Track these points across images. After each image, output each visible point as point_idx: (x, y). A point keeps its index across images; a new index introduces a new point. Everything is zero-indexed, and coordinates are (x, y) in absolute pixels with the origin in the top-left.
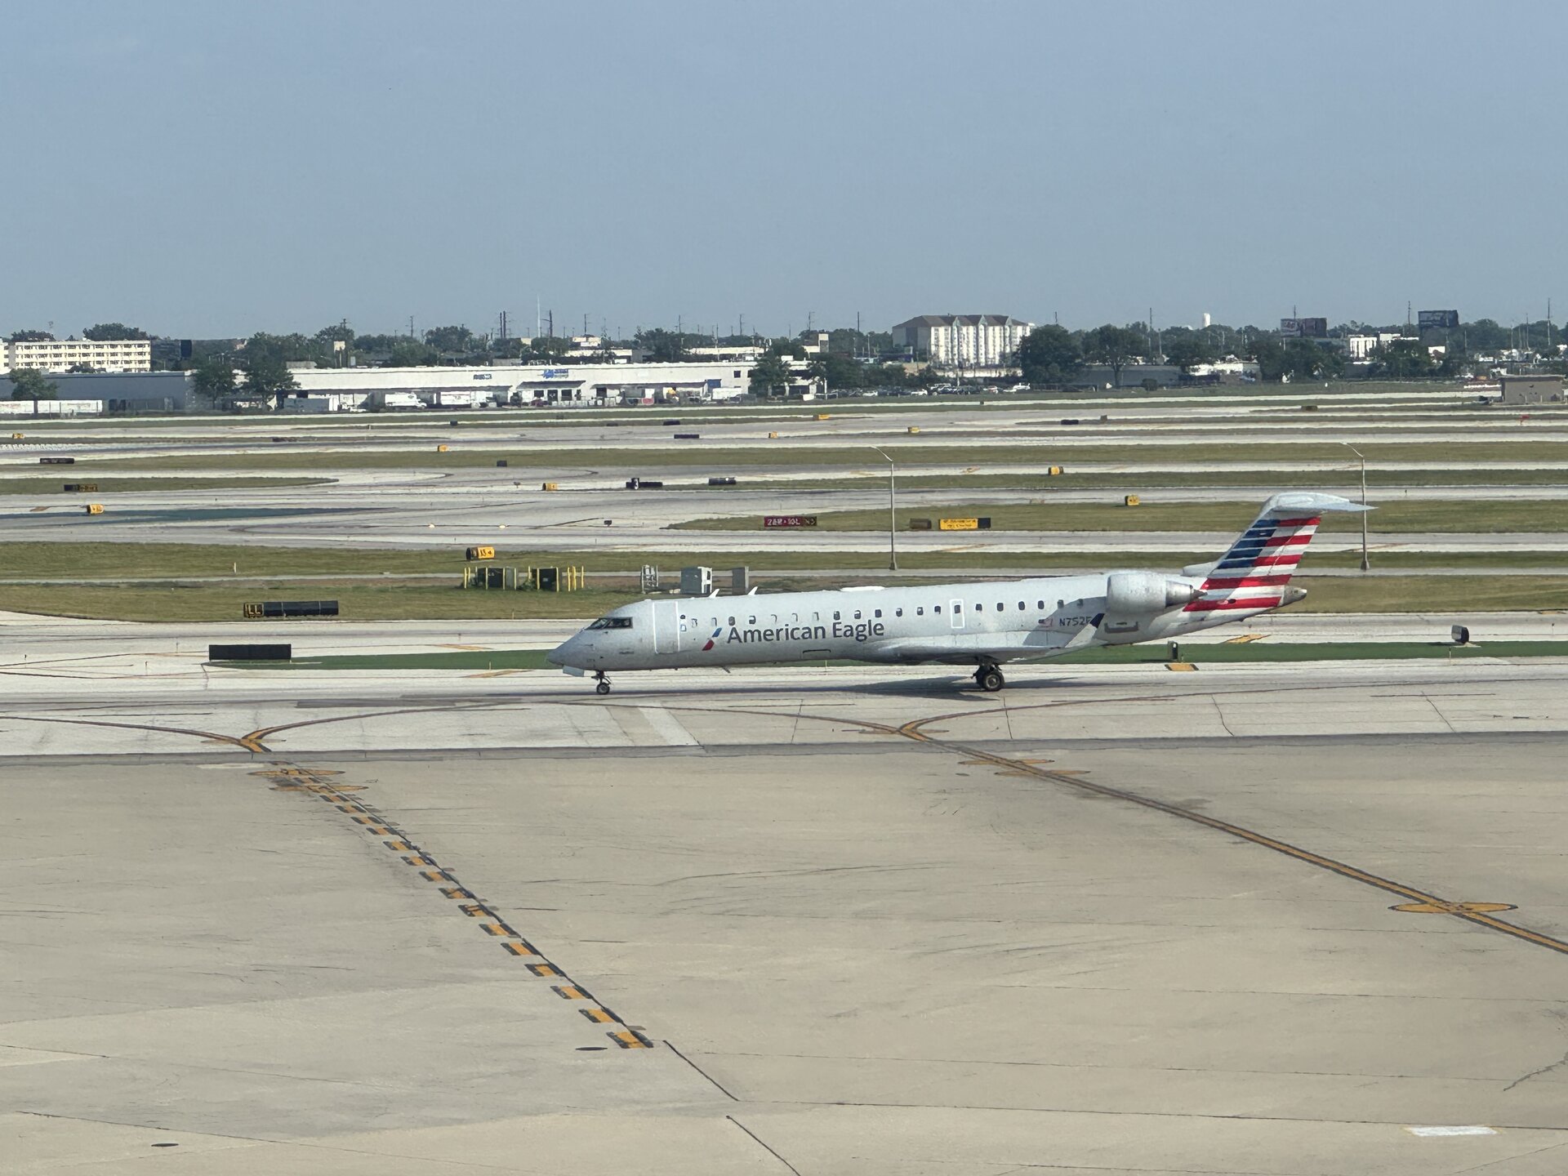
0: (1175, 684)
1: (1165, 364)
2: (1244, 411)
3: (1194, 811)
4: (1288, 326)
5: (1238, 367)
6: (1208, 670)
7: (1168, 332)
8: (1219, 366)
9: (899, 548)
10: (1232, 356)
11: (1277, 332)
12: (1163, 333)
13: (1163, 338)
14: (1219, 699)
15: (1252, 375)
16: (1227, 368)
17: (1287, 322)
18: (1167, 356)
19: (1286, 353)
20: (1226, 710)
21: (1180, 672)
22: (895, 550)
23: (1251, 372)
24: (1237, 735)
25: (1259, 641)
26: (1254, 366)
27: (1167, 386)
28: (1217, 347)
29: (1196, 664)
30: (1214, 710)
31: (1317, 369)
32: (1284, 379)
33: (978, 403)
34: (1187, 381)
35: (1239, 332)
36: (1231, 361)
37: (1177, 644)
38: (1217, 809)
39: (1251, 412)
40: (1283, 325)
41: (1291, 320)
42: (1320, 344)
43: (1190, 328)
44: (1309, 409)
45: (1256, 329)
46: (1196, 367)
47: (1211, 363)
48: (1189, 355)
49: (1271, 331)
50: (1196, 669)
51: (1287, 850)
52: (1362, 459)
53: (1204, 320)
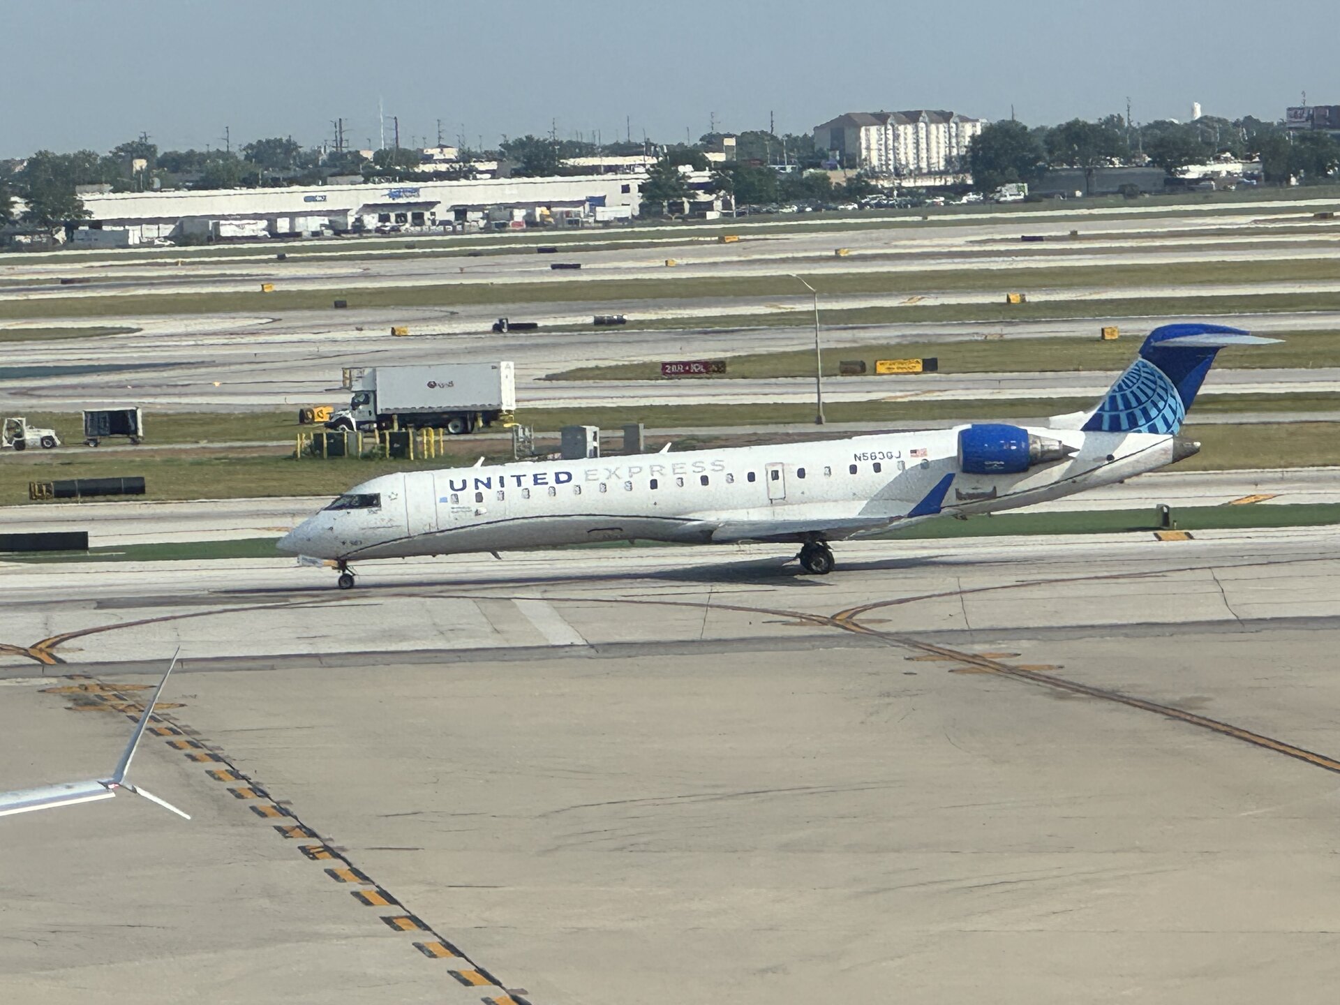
0: (1165, 557)
1: (1147, 165)
2: (1244, 221)
3: (1193, 712)
4: (1295, 117)
5: (1236, 167)
6: (1206, 539)
7: (1150, 127)
8: (1212, 167)
9: (828, 398)
10: (1228, 155)
11: (1282, 124)
12: (1142, 128)
13: (1144, 135)
14: (1219, 574)
15: (1252, 177)
16: (1223, 168)
17: (1293, 112)
18: (1149, 157)
19: (1294, 148)
20: (1227, 587)
21: (1173, 543)
22: (823, 400)
23: (1252, 173)
24: (1242, 616)
25: (1263, 503)
26: (1256, 166)
27: (1150, 193)
28: (1210, 144)
29: (1191, 532)
30: (1214, 588)
31: (1332, 167)
32: (1293, 181)
33: (920, 218)
34: (1176, 187)
35: (1236, 124)
36: (1227, 160)
37: (1167, 507)
38: (1219, 709)
39: (1255, 221)
40: (1289, 116)
41: (1299, 109)
42: (1333, 136)
43: (1176, 122)
44: (1324, 217)
45: (1257, 121)
46: (1185, 168)
47: (1203, 163)
48: (1176, 154)
49: (1275, 123)
50: (1191, 537)
51: (1304, 756)
53: (1193, 110)
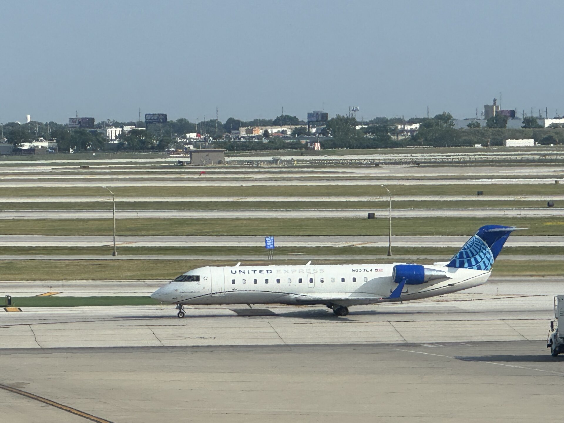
0: (8, 319)
1: (5, 142)
2: (48, 169)
3: (20, 389)
4: (73, 122)
5: (46, 144)
6: (28, 311)
7: (7, 125)
8: (35, 144)
10: (42, 138)
11: (66, 125)
12: (4, 126)
13: (4, 129)
14: (33, 327)
15: (52, 149)
16: (40, 144)
17: (72, 120)
18: (6, 138)
19: (72, 136)
20: (37, 333)
21: (13, 313)
23: (52, 147)
24: (43, 347)
25: (54, 296)
26: (54, 144)
27: (6, 155)
28: (35, 133)
29: (21, 308)
30: (30, 333)
31: (89, 145)
32: (71, 150)
34: (17, 152)
35: (46, 125)
36: (41, 141)
37: (10, 297)
38: (32, 388)
39: (53, 169)
40: (70, 121)
41: (75, 119)
42: (90, 131)
43: (20, 123)
44: (84, 168)
45: (56, 124)
46: (22, 144)
47: (31, 142)
48: (18, 138)
49: (63, 125)
50: (21, 310)
51: (70, 410)
52: (113, 195)
53: (26, 118)
